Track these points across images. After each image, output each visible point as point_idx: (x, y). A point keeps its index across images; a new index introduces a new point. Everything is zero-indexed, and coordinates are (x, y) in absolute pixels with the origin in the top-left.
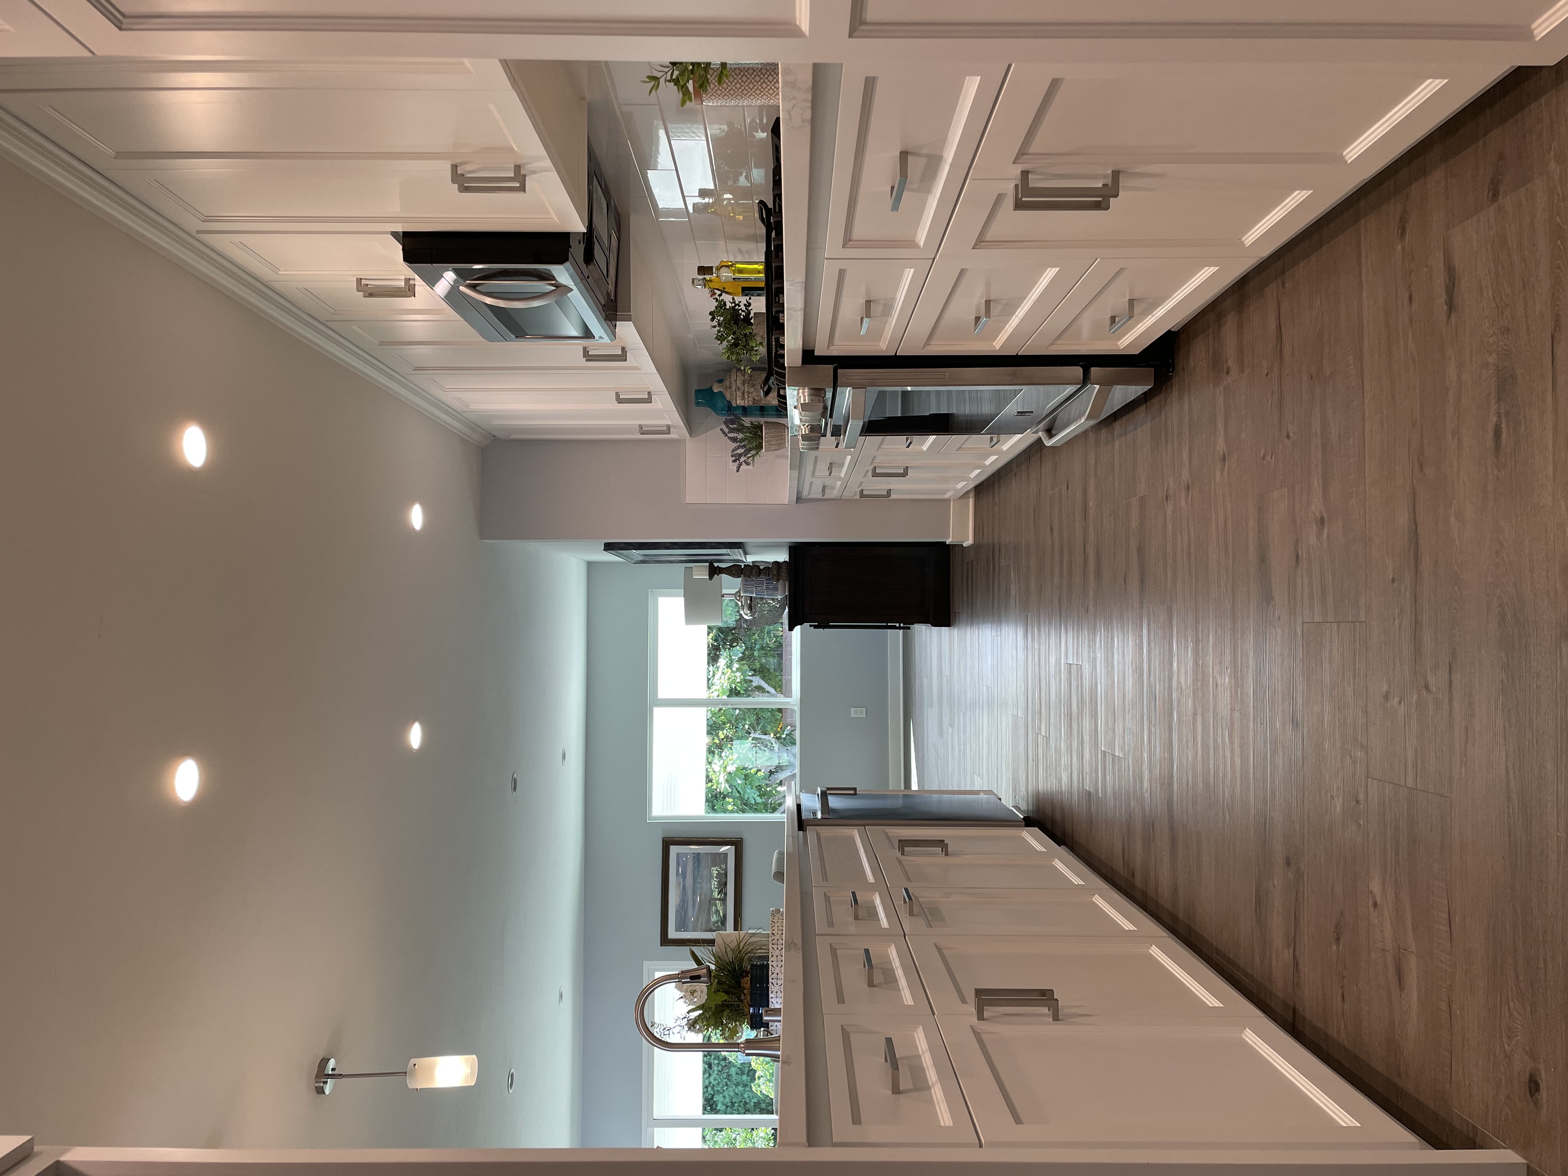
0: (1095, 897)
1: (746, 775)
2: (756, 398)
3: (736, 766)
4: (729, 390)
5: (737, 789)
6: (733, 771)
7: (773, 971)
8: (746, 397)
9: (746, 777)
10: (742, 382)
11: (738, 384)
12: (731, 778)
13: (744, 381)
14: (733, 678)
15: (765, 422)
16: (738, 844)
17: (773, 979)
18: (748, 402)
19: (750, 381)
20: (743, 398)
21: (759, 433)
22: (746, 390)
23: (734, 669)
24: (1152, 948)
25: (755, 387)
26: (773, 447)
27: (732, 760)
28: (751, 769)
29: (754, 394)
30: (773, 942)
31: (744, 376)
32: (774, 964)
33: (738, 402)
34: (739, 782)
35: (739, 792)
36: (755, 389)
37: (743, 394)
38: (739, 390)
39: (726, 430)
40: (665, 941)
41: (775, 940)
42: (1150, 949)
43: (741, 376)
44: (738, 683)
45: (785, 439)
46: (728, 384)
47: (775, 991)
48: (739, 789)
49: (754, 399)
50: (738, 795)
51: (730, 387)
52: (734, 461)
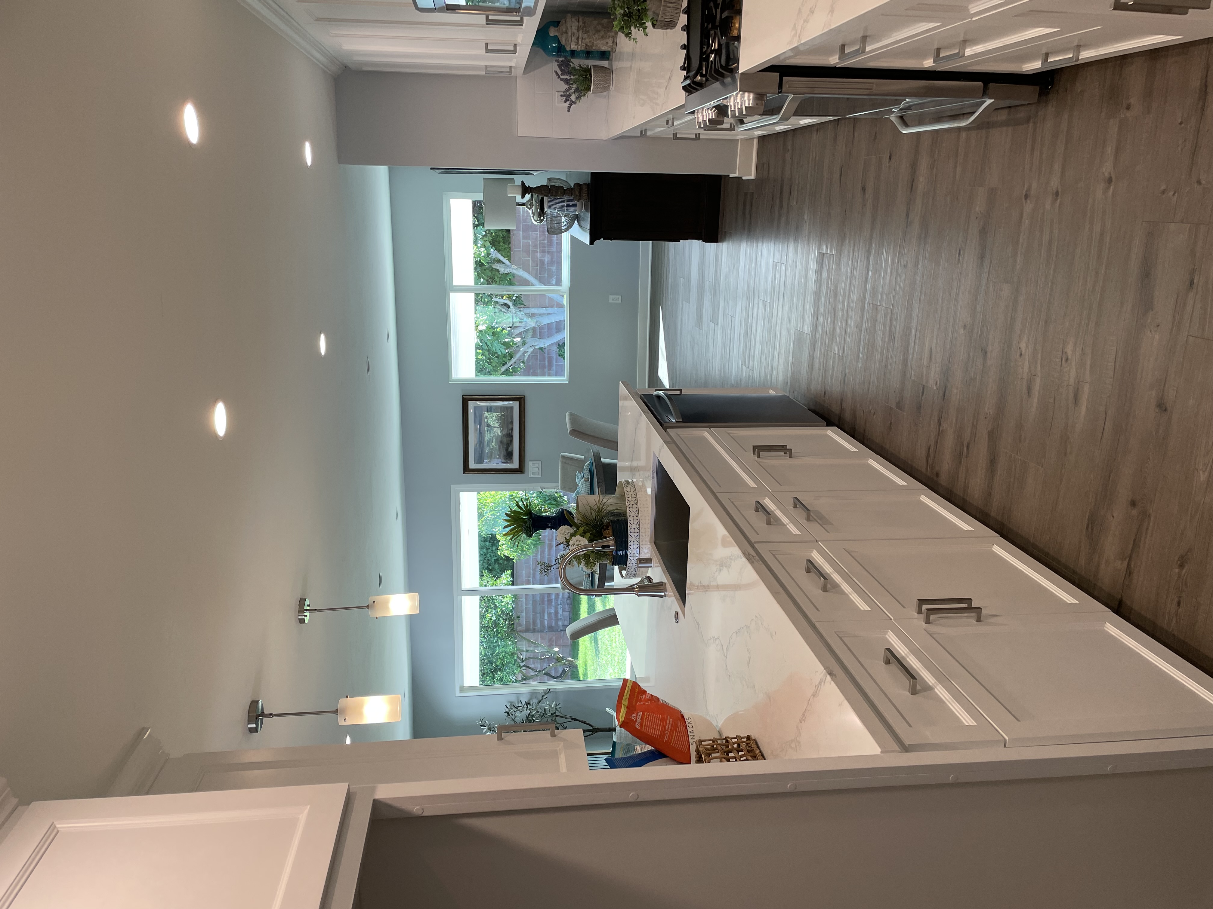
0: (921, 497)
1: (493, 333)
2: (589, 44)
3: (486, 325)
4: (565, 35)
5: (486, 343)
6: (483, 330)
7: (631, 527)
8: (580, 43)
9: (494, 334)
10: (577, 28)
11: (573, 30)
12: (482, 335)
13: (578, 27)
14: (478, 252)
15: (594, 66)
16: (521, 400)
17: (631, 532)
18: (581, 47)
19: (583, 27)
20: (577, 43)
21: (589, 76)
22: (580, 36)
23: (479, 245)
24: (994, 547)
25: (588, 34)
26: (600, 90)
27: (482, 321)
28: (497, 328)
29: (587, 40)
30: (629, 506)
31: (578, 22)
32: (632, 522)
33: (572, 47)
34: (489, 338)
35: (488, 346)
36: (588, 36)
37: (578, 39)
38: (574, 36)
39: (560, 73)
40: (467, 470)
41: (631, 505)
42: (992, 547)
43: (576, 22)
44: (482, 257)
45: (610, 82)
46: (564, 30)
47: (633, 540)
48: (488, 343)
49: (587, 45)
50: (487, 347)
51: (566, 33)
52: (565, 102)
